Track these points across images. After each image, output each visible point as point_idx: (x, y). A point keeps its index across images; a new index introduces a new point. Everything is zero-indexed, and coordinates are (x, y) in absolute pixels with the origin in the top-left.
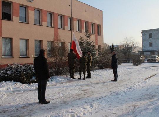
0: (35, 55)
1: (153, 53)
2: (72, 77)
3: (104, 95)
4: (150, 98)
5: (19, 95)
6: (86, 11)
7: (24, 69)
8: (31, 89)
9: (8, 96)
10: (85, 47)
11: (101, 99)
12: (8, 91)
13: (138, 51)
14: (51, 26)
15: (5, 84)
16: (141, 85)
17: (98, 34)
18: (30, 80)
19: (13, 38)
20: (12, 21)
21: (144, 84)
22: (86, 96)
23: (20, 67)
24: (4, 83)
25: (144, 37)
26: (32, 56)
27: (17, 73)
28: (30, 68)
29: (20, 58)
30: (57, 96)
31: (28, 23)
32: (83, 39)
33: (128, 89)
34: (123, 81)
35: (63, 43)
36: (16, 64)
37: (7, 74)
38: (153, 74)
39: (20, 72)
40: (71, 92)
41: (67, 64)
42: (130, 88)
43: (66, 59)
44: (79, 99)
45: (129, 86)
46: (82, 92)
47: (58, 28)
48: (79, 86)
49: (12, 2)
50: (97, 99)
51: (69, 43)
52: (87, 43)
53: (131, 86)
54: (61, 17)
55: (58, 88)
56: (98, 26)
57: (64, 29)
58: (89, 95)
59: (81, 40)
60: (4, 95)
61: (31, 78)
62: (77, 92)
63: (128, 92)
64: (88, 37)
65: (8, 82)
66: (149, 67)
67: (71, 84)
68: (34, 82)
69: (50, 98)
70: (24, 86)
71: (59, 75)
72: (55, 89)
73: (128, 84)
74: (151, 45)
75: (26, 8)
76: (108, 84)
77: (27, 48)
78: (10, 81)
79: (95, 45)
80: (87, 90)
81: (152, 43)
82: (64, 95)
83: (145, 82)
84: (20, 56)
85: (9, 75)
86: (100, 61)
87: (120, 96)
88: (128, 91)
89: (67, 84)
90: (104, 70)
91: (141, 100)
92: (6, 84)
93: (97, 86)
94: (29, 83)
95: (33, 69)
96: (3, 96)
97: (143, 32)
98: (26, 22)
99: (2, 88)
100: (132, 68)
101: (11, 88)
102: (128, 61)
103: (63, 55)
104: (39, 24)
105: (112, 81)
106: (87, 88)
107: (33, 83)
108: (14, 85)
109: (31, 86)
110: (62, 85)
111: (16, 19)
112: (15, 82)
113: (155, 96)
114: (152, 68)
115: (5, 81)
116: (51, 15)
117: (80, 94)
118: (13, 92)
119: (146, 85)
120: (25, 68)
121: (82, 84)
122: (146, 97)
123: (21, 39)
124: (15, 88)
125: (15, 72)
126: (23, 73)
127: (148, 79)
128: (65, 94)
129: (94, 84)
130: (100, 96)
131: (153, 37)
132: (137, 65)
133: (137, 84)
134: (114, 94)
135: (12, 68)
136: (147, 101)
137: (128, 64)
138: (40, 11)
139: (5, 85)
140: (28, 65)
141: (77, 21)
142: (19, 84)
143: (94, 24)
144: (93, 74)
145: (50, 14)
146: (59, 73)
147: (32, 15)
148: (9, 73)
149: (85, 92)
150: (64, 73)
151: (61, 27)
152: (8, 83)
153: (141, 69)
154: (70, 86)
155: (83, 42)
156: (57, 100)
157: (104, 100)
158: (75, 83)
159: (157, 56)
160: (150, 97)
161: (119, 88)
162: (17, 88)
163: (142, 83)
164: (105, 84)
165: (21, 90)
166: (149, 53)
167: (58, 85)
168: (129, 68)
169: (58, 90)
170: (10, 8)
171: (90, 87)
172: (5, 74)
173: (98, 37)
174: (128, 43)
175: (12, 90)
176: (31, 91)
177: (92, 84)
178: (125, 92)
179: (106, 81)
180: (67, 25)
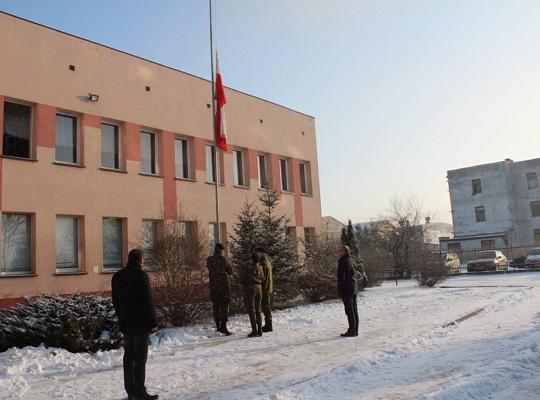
0: (105, 266)
1: (488, 242)
2: (222, 329)
3: (314, 374)
4: (443, 376)
5: (68, 383)
6: (261, 121)
7: (75, 310)
8: (100, 367)
9: (34, 388)
10: (261, 235)
11: (303, 384)
12: (32, 375)
13: (442, 240)
14: (153, 171)
15: (19, 355)
16: (427, 342)
17: (304, 191)
18: (96, 341)
19: (34, 214)
20: (34, 160)
21: (438, 341)
22: (261, 379)
23: (62, 303)
24: (17, 352)
25: (456, 191)
26: (96, 270)
27: (54, 322)
28: (93, 306)
29: (56, 275)
30: (177, 381)
31: (82, 166)
32: (252, 209)
33: (386, 355)
34: (376, 334)
35: (192, 225)
36: (49, 294)
37: (25, 325)
38: (472, 308)
39: (64, 318)
40: (218, 371)
41: (207, 292)
42: (393, 353)
43: (202, 276)
44: (241, 387)
45: (391, 345)
46: (252, 370)
47: (176, 179)
48: (243, 355)
49: (35, 104)
50: (291, 384)
51: (211, 223)
52: (265, 222)
53: (396, 346)
54: (184, 143)
55: (181, 362)
56: (302, 166)
57: (193, 180)
58: (270, 376)
59: (246, 213)
60: (23, 384)
61: (98, 335)
62: (235, 368)
63: (385, 364)
64: (269, 204)
65: (29, 350)
66: (467, 288)
67: (218, 349)
68: (107, 347)
69: (159, 386)
70: (79, 359)
71: (181, 326)
72: (170, 365)
73: (389, 341)
74: (480, 215)
75: (75, 119)
76: (330, 344)
77: (79, 244)
78: (36, 345)
79: (294, 228)
80: (265, 363)
81: (483, 212)
82: (199, 379)
83: (441, 335)
84: (58, 271)
85: (29, 327)
86: (309, 277)
87: (359, 376)
88: (386, 361)
89: (207, 351)
90: (322, 306)
91: (417, 380)
92: (25, 354)
93: (296, 351)
94: (93, 350)
95: (101, 310)
96: (19, 389)
97: (451, 175)
98: (75, 161)
99: (11, 366)
100: (412, 296)
101: (40, 368)
102: (405, 274)
103: (193, 264)
104: (117, 166)
105: (342, 335)
106: (266, 357)
107: (103, 350)
108: (47, 357)
109: (99, 359)
110: (191, 354)
111: (44, 154)
112: (51, 349)
113: (458, 369)
114: (476, 291)
115: (21, 347)
116: (153, 136)
117: (243, 372)
118: (46, 376)
119: (445, 340)
120: (77, 306)
121: (252, 348)
122: (433, 372)
123: (58, 216)
124: (51, 368)
125: (47, 320)
126: (74, 320)
127: (453, 324)
128: (201, 376)
129: (288, 345)
130: (299, 376)
131: (485, 191)
132: (431, 285)
133: (415, 341)
134: (341, 370)
135: (36, 307)
136: (432, 383)
137: (403, 284)
138: (117, 127)
139: (20, 359)
140: (87, 297)
141: (235, 153)
142: (62, 355)
143: (289, 159)
144: (288, 317)
145: (149, 135)
146: (180, 320)
147: (94, 141)
148: (31, 321)
149: (260, 367)
150: (197, 318)
151: (185, 175)
152: (29, 352)
153: (440, 296)
154: (216, 355)
155: (253, 219)
156: (178, 392)
157: (312, 385)
158: (229, 345)
159: (499, 254)
160: (445, 372)
161: (358, 352)
162: (57, 365)
163: (430, 337)
164: (321, 344)
165: (70, 370)
166: (477, 244)
167: (179, 354)
168: (405, 297)
169: (179, 366)
170: (29, 122)
171: (276, 355)
172: (17, 325)
173: (305, 200)
174: (403, 214)
175: (41, 371)
176: (99, 371)
177: (282, 346)
178: (373, 363)
179: (324, 337)
180: (204, 168)
